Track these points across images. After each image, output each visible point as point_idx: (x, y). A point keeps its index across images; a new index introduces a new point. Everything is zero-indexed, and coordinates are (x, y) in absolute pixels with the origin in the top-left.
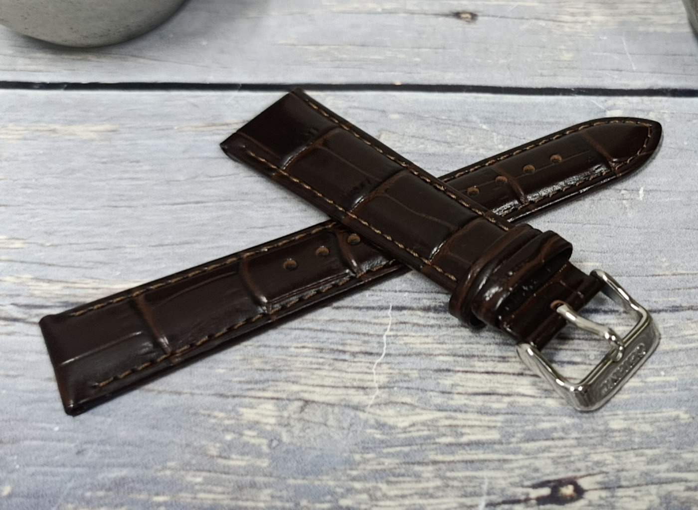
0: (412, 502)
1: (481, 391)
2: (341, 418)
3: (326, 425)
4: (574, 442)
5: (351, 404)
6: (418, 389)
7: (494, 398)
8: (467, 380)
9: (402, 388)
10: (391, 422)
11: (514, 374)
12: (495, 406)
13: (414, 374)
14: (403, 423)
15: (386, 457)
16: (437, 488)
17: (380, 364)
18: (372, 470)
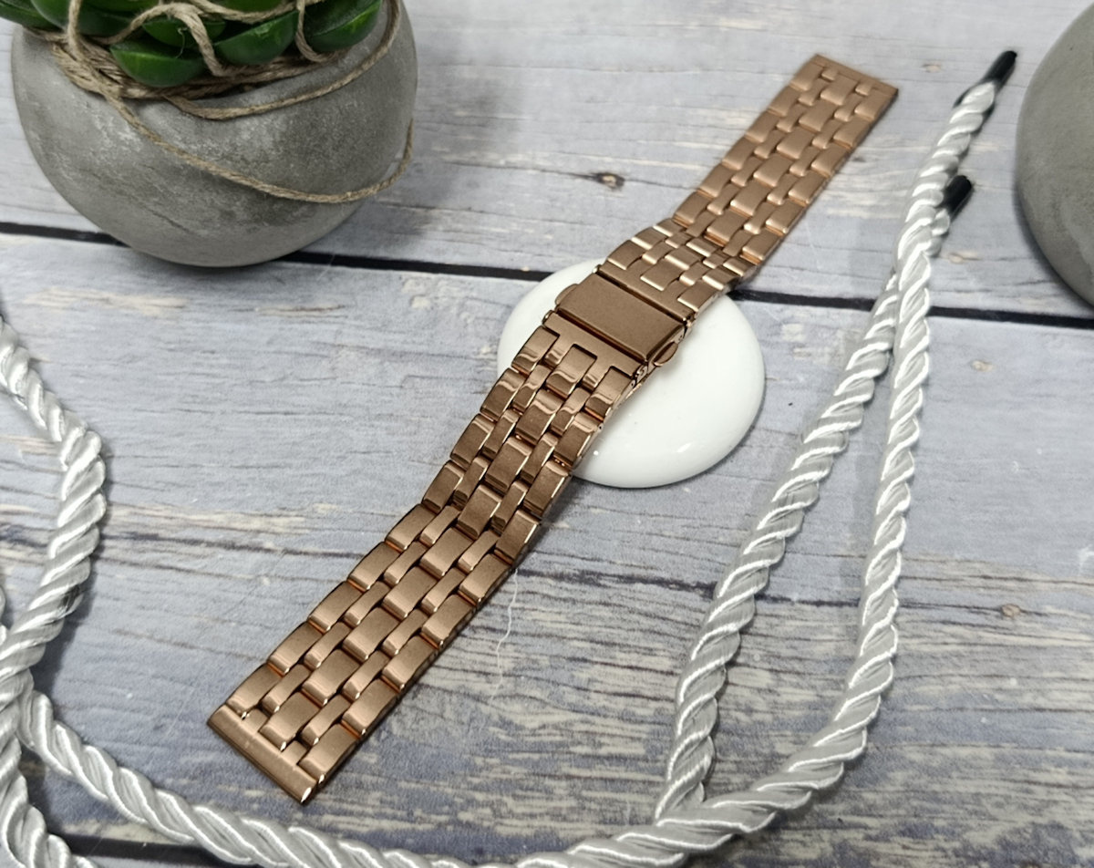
0: (543, 823)
1: (622, 690)
2: (460, 710)
3: (442, 717)
4: (732, 767)
5: (471, 693)
6: (548, 681)
7: (638, 701)
8: (607, 674)
9: (530, 678)
10: (517, 720)
11: (662, 672)
12: (640, 712)
13: (545, 661)
14: (532, 722)
15: (513, 765)
16: (572, 809)
17: (504, 644)
18: (495, 779)
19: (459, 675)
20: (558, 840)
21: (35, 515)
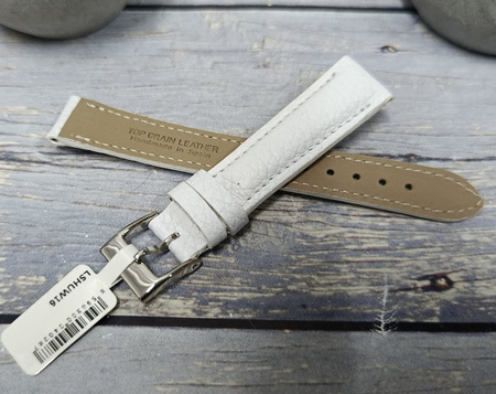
19: (272, 213)
20: (348, 296)
21: (19, 146)
